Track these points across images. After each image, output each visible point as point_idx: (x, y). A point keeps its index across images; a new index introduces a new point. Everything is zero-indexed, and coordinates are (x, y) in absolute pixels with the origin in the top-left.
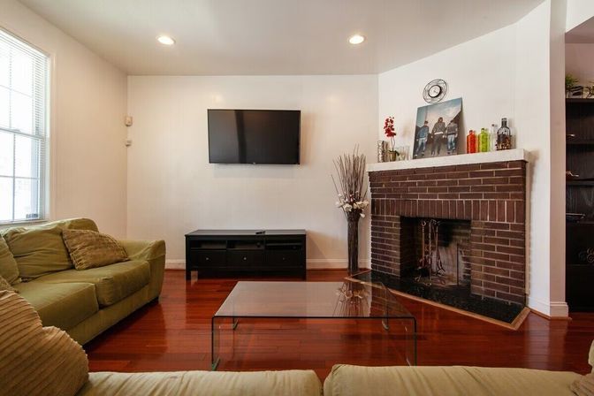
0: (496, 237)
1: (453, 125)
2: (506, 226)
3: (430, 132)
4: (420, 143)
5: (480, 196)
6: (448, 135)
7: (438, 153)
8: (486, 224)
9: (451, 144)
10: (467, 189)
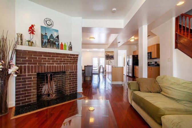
0: (72, 75)
1: (57, 38)
2: (73, 72)
3: (48, 38)
4: (44, 42)
5: (68, 64)
6: (55, 42)
7: (53, 47)
8: (70, 72)
9: (57, 45)
10: (65, 62)
